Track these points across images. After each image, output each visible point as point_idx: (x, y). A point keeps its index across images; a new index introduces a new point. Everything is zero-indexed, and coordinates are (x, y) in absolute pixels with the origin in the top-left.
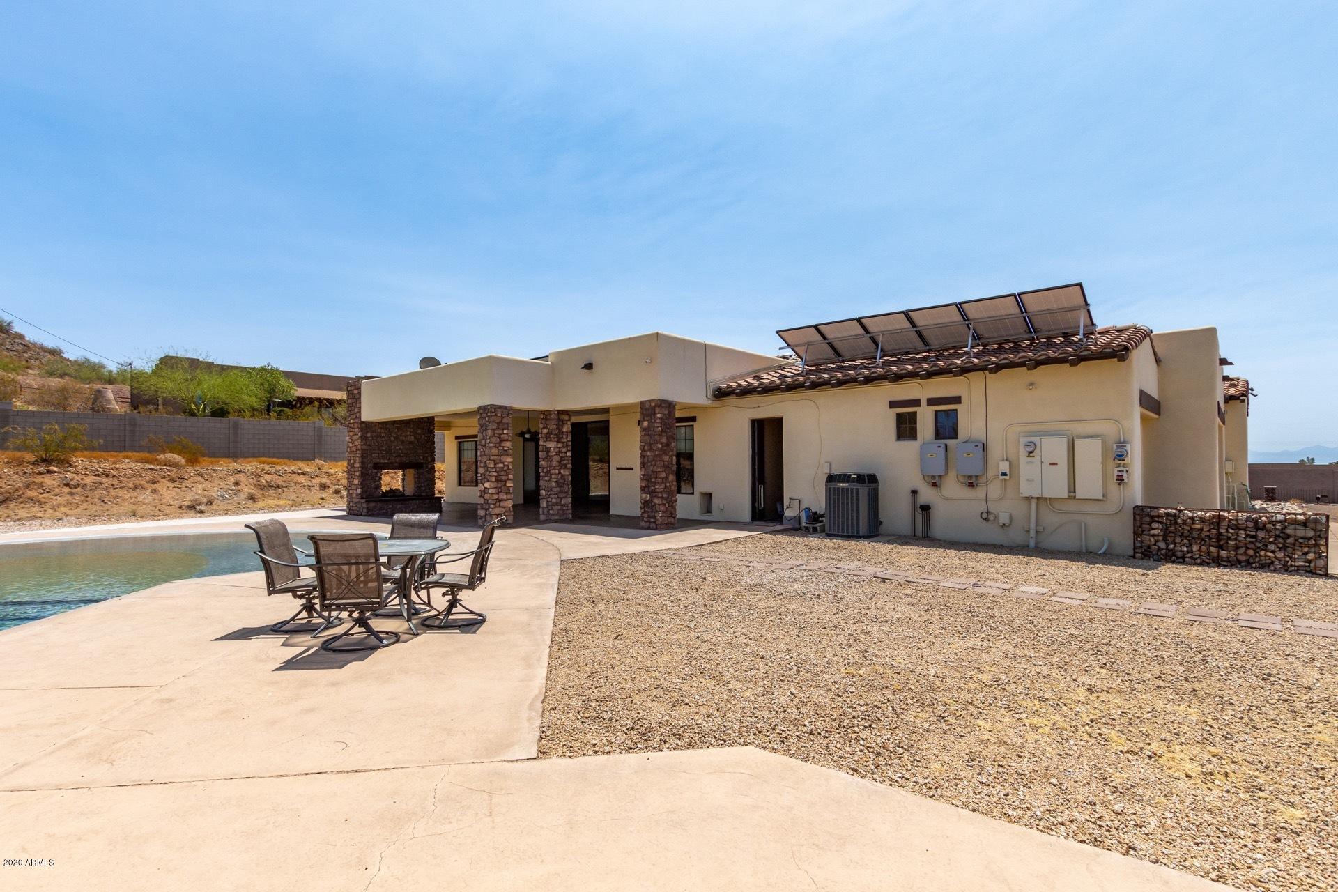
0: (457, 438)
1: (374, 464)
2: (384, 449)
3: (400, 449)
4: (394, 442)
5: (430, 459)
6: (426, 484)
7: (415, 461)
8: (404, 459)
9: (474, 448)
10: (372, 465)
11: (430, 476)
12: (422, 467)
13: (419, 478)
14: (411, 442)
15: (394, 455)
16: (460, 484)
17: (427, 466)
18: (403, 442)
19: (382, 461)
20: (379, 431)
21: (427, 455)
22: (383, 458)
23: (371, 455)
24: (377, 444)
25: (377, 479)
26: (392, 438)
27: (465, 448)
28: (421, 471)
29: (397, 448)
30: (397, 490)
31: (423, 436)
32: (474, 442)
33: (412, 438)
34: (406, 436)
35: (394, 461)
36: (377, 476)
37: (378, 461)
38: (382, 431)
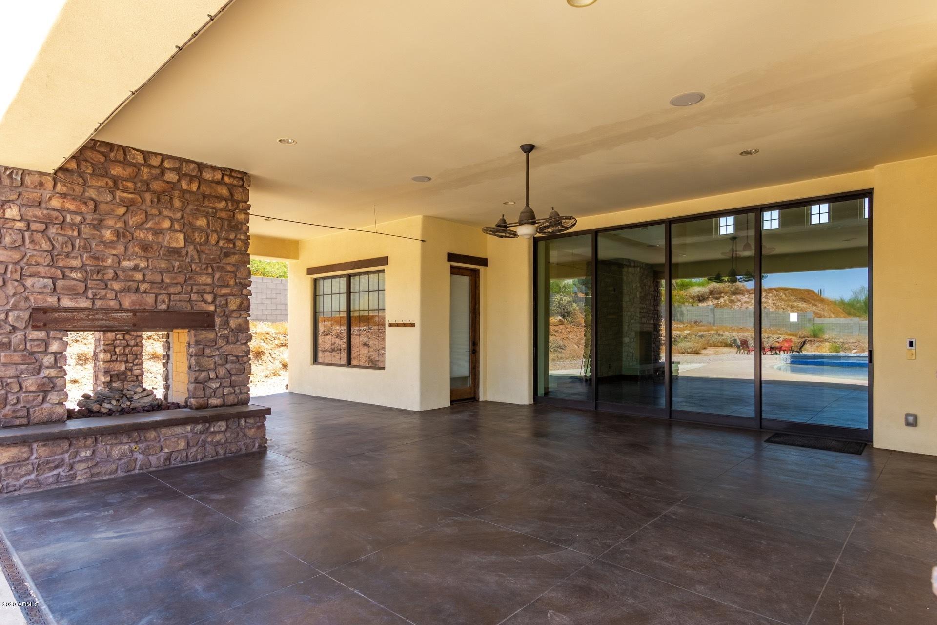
0: (310, 271)
1: (36, 310)
2: (76, 263)
3: (136, 268)
4: (111, 244)
5: (234, 304)
6: (222, 371)
7: (186, 307)
8: (150, 299)
9: (344, 289)
10: (26, 315)
11: (238, 350)
12: (211, 326)
13: (200, 354)
14: (174, 252)
15: (116, 286)
16: (315, 360)
17: (226, 324)
18: (146, 247)
19: (66, 302)
20: (56, 203)
21: (224, 291)
22: (74, 294)
23: (21, 281)
24: (46, 246)
25: (48, 360)
26: (108, 234)
27: (327, 290)
28: (211, 335)
29: (126, 264)
30: (79, 409)
31: (213, 238)
32: (344, 281)
33: (179, 240)
34: (158, 232)
35: (113, 304)
36: (46, 352)
37: (52, 301)
38: (70, 205)
